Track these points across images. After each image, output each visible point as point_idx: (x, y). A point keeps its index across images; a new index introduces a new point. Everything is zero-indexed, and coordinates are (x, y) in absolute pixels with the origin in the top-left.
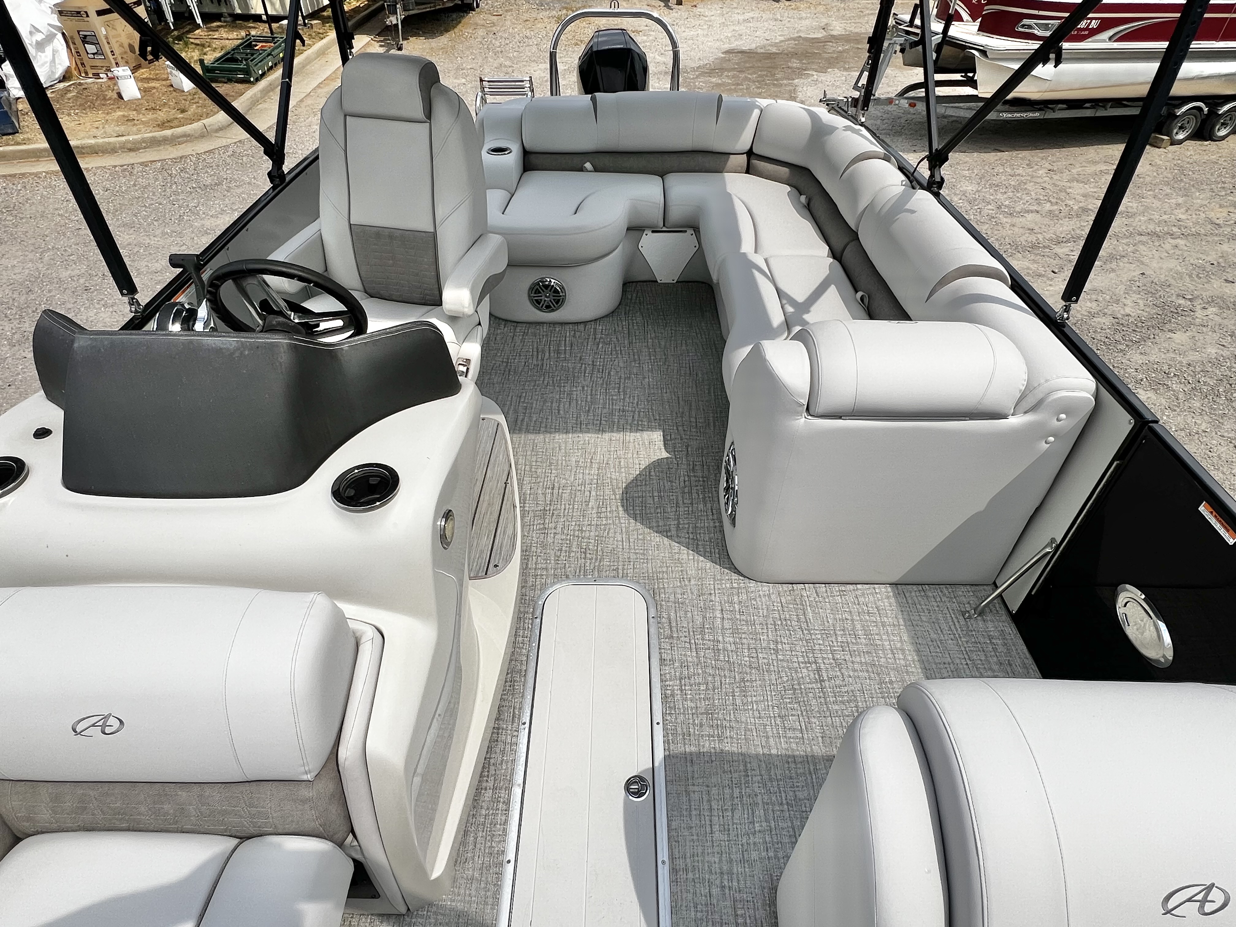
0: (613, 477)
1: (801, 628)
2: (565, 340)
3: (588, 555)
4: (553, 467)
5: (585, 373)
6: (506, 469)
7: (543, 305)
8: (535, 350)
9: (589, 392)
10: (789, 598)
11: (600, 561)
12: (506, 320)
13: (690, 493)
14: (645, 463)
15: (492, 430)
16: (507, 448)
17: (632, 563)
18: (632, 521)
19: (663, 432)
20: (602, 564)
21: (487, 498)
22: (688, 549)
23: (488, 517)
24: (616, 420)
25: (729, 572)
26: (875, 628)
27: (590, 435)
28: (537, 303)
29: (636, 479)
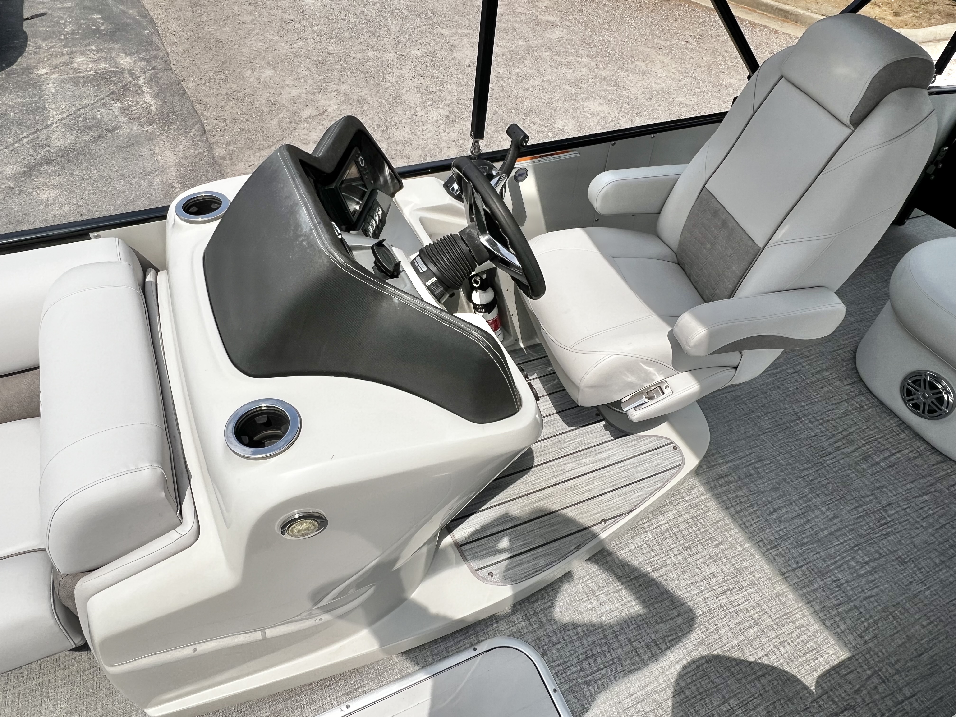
0: (722, 631)
2: (893, 454)
3: (585, 664)
4: (685, 553)
5: (861, 506)
6: (624, 510)
7: (913, 399)
8: (845, 433)
9: (834, 528)
11: (585, 683)
12: (861, 380)
14: (773, 660)
15: (667, 464)
16: (652, 494)
18: (670, 693)
19: (849, 659)
20: (584, 686)
24: (816, 586)
27: (765, 566)
28: (907, 393)
29: (739, 662)
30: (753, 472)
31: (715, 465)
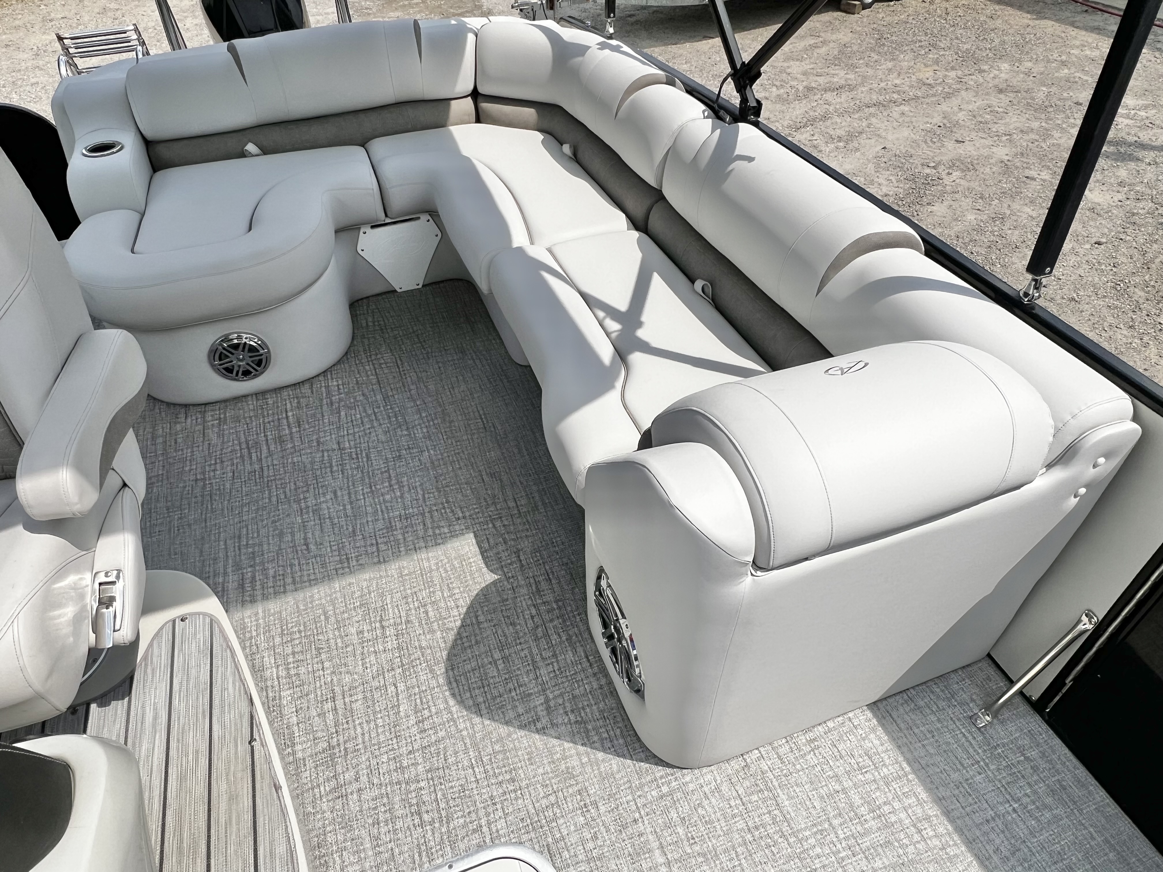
0: (424, 644)
1: (783, 836)
2: (287, 417)
3: (426, 817)
4: (323, 656)
5: (331, 466)
6: (246, 711)
7: (238, 372)
8: (244, 446)
9: (346, 498)
10: (747, 783)
11: (448, 823)
12: (186, 406)
13: (546, 635)
14: (465, 602)
15: (203, 635)
16: (237, 667)
17: (499, 806)
18: (477, 720)
19: (476, 536)
20: (452, 826)
21: (224, 787)
22: (575, 743)
23: (234, 829)
24: (400, 537)
25: (647, 765)
26: (878, 794)
27: (367, 576)
28: (228, 372)
29: (459, 635)
30: (250, 550)
31: (223, 588)
